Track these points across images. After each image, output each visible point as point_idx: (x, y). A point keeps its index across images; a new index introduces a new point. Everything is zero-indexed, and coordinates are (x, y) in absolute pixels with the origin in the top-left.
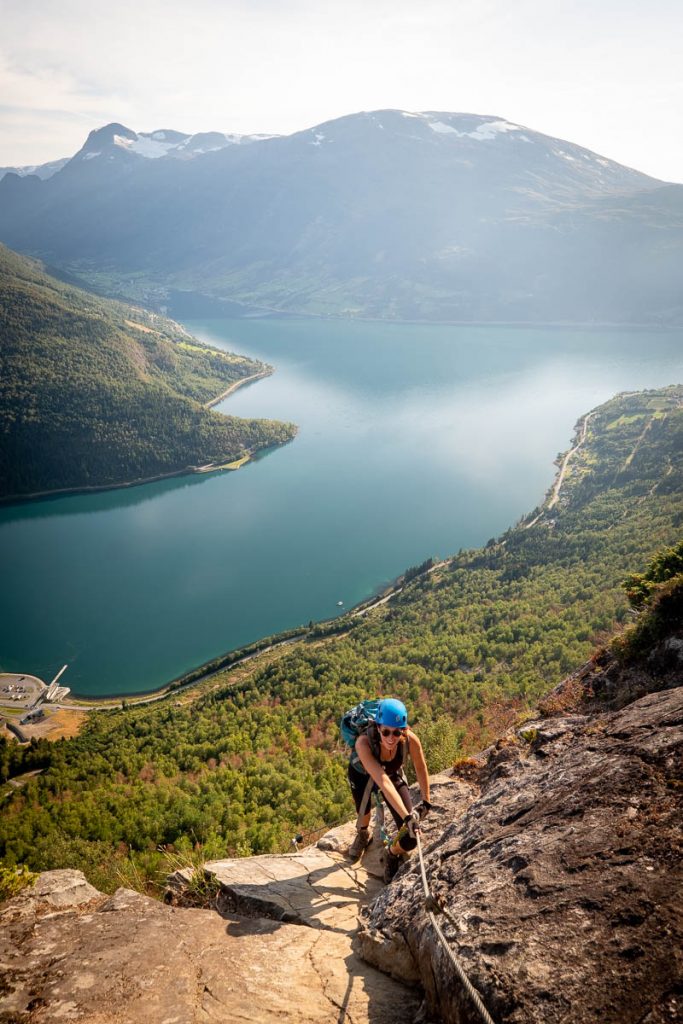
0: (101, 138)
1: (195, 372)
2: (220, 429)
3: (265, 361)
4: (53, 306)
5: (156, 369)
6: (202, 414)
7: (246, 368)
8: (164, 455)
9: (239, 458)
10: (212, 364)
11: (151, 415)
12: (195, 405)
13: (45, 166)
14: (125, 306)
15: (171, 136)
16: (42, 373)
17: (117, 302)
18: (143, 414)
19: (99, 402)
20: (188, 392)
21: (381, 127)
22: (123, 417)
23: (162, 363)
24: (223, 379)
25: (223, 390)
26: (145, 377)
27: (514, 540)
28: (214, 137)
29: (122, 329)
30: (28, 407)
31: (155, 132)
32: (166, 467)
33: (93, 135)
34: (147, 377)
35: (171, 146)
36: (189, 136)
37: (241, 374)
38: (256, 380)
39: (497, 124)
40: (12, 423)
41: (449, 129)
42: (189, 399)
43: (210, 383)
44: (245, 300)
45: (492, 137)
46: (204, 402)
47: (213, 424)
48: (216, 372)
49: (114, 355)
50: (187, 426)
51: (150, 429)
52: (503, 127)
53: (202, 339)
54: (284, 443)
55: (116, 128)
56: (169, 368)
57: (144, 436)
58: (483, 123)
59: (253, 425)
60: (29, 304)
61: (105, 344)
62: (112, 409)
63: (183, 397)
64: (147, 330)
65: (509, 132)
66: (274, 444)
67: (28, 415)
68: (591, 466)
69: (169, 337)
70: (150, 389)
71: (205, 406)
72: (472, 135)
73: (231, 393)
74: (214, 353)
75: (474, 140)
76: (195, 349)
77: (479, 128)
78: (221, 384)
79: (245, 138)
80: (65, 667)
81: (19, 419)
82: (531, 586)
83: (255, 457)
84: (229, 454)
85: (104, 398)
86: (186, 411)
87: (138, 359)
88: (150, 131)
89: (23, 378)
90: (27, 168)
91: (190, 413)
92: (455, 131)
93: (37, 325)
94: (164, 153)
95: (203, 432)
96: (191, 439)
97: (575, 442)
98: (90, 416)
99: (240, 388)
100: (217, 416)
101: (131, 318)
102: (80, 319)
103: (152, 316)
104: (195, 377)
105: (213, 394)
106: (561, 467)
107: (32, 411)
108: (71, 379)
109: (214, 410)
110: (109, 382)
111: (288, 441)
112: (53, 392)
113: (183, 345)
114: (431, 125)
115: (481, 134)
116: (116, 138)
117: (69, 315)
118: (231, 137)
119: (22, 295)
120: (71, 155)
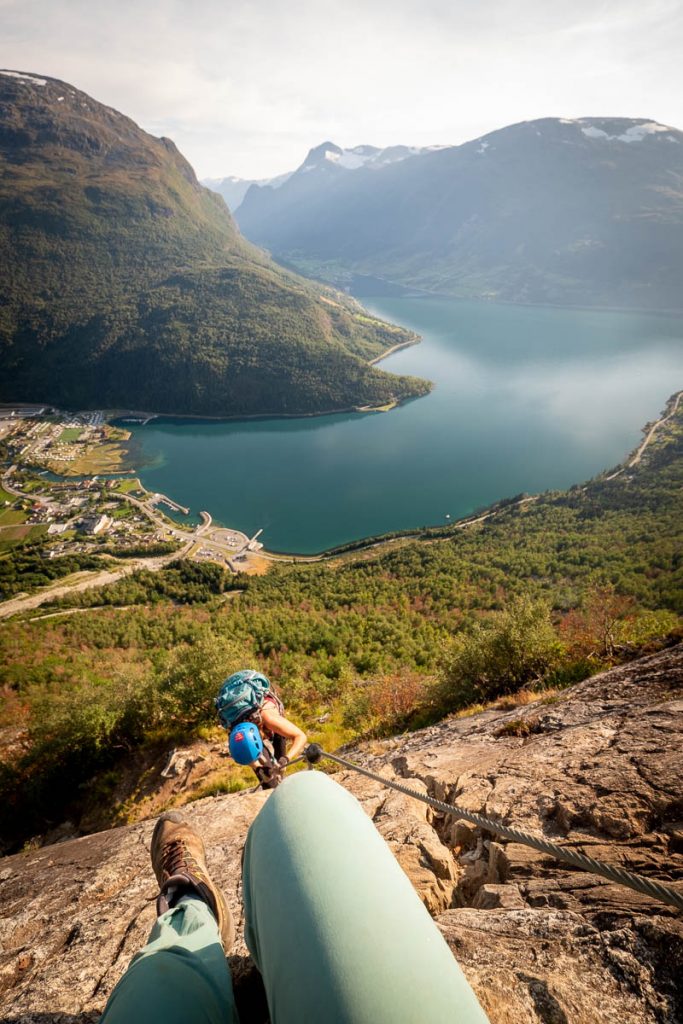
0: (316, 154)
1: (365, 337)
2: (377, 381)
3: (417, 332)
4: (273, 284)
5: (338, 333)
6: (366, 369)
7: (402, 336)
8: (337, 397)
9: (388, 403)
10: (377, 332)
11: (331, 367)
12: (362, 362)
13: (277, 179)
14: (321, 286)
15: (368, 150)
16: (263, 333)
17: (315, 283)
18: (325, 366)
19: (298, 355)
20: (358, 352)
21: (539, 134)
22: (312, 367)
23: (342, 330)
24: (384, 344)
25: (383, 352)
26: (330, 339)
27: (595, 488)
28: (402, 149)
29: (318, 302)
30: (252, 356)
31: (356, 148)
32: (337, 406)
33: (312, 152)
34: (331, 339)
35: (365, 158)
36: (378, 150)
37: (397, 341)
38: (408, 346)
39: (645, 126)
40: (242, 367)
41: (601, 133)
42: (359, 358)
43: (375, 346)
44: (408, 283)
45: (640, 139)
46: (369, 360)
47: (373, 377)
48: (379, 339)
49: (309, 322)
50: (354, 377)
51: (329, 378)
52: (653, 128)
53: (373, 313)
54: (423, 395)
55: (329, 146)
56: (346, 333)
57: (325, 382)
58: (634, 125)
59: (402, 380)
60: (258, 282)
61: (305, 313)
62: (305, 361)
63: (354, 355)
64: (334, 304)
65: (658, 133)
66: (415, 396)
67: (252, 361)
68: (676, 436)
69: (349, 310)
70: (333, 348)
71: (369, 364)
72: (622, 138)
73: (388, 355)
74: (380, 324)
75: (622, 144)
76: (366, 320)
77: (629, 131)
78: (382, 347)
79: (424, 149)
80: (261, 531)
81: (246, 364)
82: (602, 525)
83: (400, 404)
84: (381, 399)
85: (302, 354)
86: (355, 366)
87: (326, 325)
88: (352, 147)
89: (250, 335)
90: (264, 181)
91: (358, 367)
92: (605, 134)
93: (262, 298)
94: (361, 164)
95: (366, 383)
96: (356, 386)
97: (665, 414)
98: (291, 365)
99: (395, 351)
100: (376, 371)
101: (326, 294)
102: (291, 294)
103: (339, 294)
104: (364, 341)
105: (376, 355)
106: (647, 434)
107: (254, 359)
108: (281, 337)
109: (375, 367)
110: (305, 341)
111: (425, 395)
112: (268, 347)
113: (358, 317)
114: (583, 130)
115: (630, 137)
116: (329, 155)
117: (283, 291)
118: (413, 148)
119: (254, 276)
120: (294, 168)
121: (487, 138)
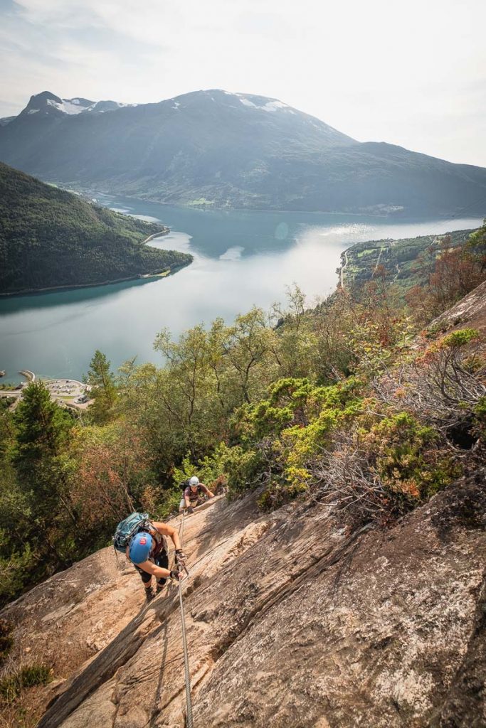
0: (38, 99)
1: (127, 228)
2: (153, 254)
6: (141, 246)
7: (155, 228)
8: (121, 267)
9: (165, 271)
10: (135, 224)
11: (109, 245)
12: (135, 241)
15: (83, 102)
16: (37, 218)
18: (105, 243)
19: (78, 235)
22: (93, 245)
23: (107, 222)
24: (144, 233)
28: (111, 104)
30: (31, 237)
31: (73, 99)
32: (124, 274)
33: (33, 98)
34: (100, 225)
35: (83, 108)
36: (95, 103)
37: (153, 231)
39: (276, 103)
40: (23, 246)
41: (251, 104)
43: (137, 234)
45: (275, 110)
47: (148, 251)
48: (138, 229)
49: (79, 210)
50: (133, 252)
51: (111, 253)
52: (280, 105)
55: (47, 95)
56: (111, 225)
57: (109, 257)
58: (268, 101)
60: (19, 179)
61: (73, 205)
62: (86, 239)
63: (128, 237)
65: (284, 108)
67: (33, 242)
70: (107, 230)
71: (142, 243)
72: (264, 108)
73: (151, 239)
75: (265, 111)
77: (267, 104)
78: (143, 235)
79: (129, 105)
81: (27, 245)
84: (158, 268)
85: (82, 235)
86: (130, 244)
87: (93, 215)
88: (69, 98)
89: (24, 220)
91: (132, 246)
92: (254, 105)
93: (27, 191)
95: (143, 256)
96: (137, 258)
98: (73, 243)
100: (148, 247)
104: (127, 231)
105: (142, 239)
107: (34, 240)
108: (56, 221)
109: (147, 244)
110: (80, 225)
112: (46, 229)
113: (116, 214)
114: (241, 100)
115: (268, 108)
116: (49, 102)
118: (121, 104)
121: (178, 98)
